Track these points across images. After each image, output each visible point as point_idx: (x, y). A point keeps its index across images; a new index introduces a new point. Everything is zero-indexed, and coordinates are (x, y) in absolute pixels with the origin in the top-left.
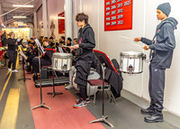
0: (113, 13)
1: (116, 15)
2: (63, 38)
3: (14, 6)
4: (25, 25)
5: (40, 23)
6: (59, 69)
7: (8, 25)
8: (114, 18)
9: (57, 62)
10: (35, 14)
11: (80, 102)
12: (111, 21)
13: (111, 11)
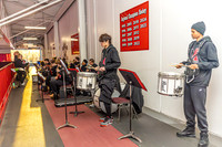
0: (129, 34)
1: (132, 36)
3: (26, 27)
5: (51, 44)
6: (84, 87)
7: (17, 47)
8: (130, 39)
9: (81, 80)
11: (106, 120)
12: (127, 42)
13: (127, 32)
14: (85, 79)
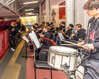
2: (64, 23)
3: (24, 3)
4: (33, 14)
5: (44, 12)
7: (22, 15)
9: (54, 58)
10: (40, 6)
14: (58, 58)
